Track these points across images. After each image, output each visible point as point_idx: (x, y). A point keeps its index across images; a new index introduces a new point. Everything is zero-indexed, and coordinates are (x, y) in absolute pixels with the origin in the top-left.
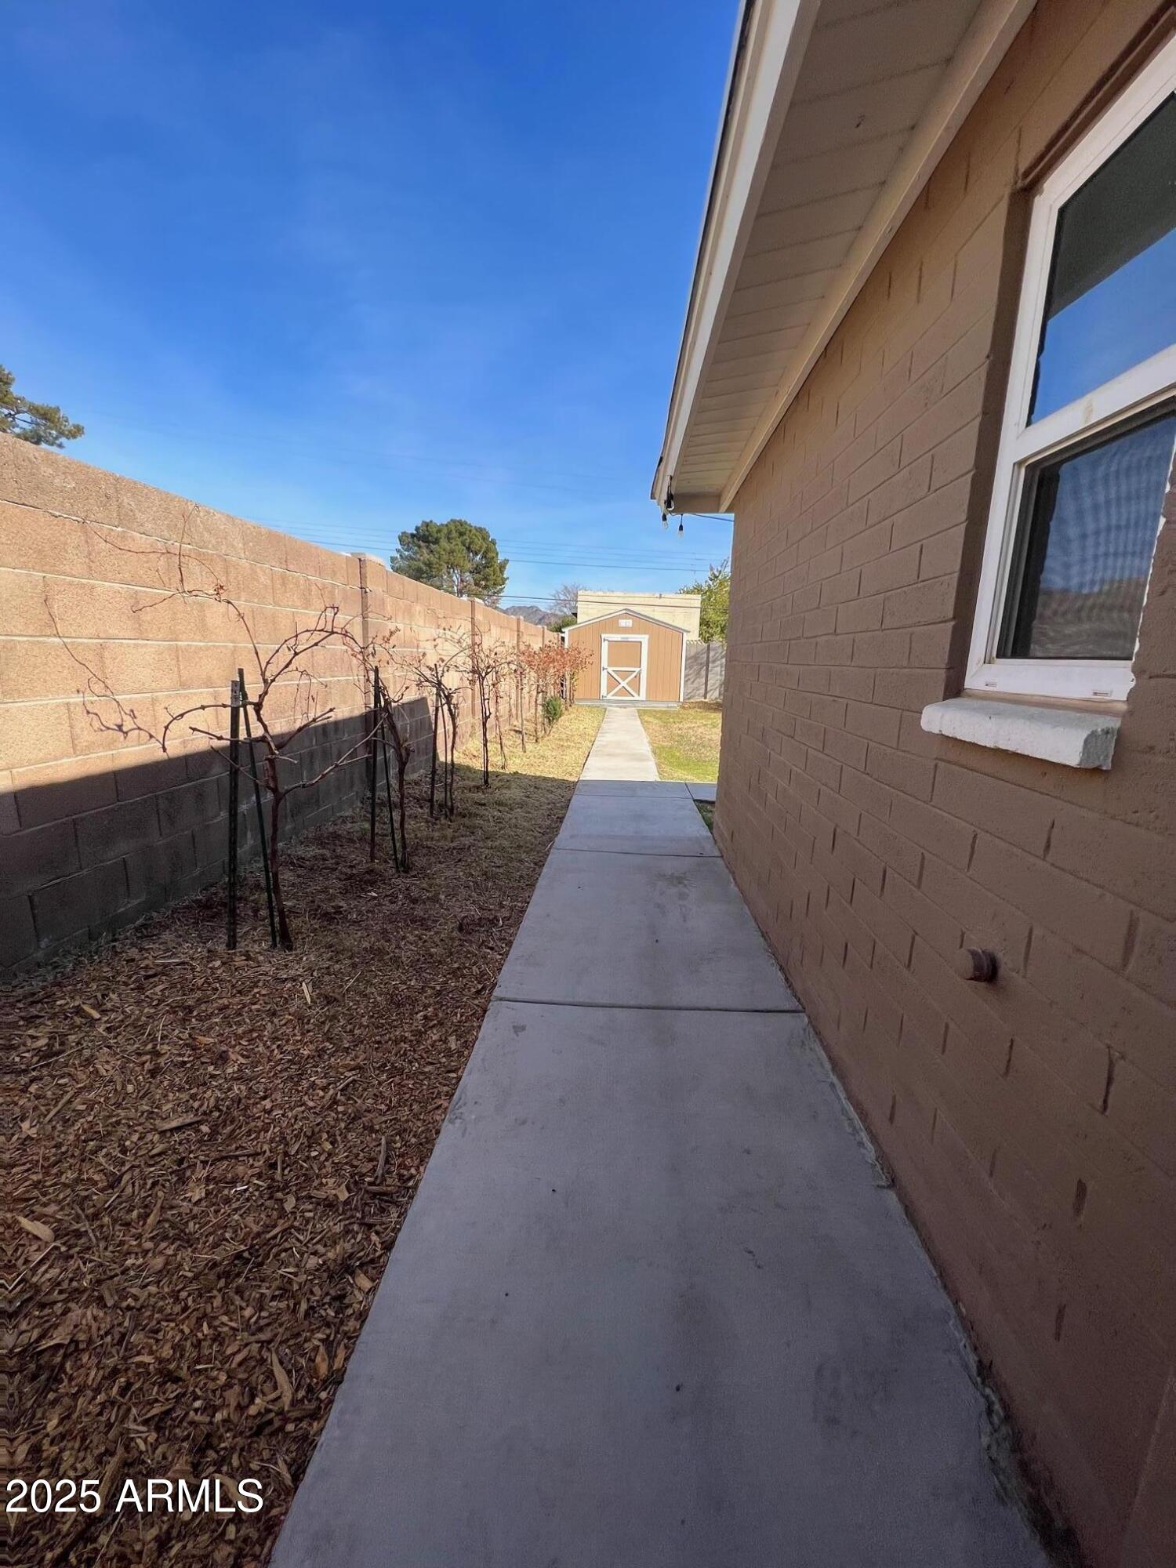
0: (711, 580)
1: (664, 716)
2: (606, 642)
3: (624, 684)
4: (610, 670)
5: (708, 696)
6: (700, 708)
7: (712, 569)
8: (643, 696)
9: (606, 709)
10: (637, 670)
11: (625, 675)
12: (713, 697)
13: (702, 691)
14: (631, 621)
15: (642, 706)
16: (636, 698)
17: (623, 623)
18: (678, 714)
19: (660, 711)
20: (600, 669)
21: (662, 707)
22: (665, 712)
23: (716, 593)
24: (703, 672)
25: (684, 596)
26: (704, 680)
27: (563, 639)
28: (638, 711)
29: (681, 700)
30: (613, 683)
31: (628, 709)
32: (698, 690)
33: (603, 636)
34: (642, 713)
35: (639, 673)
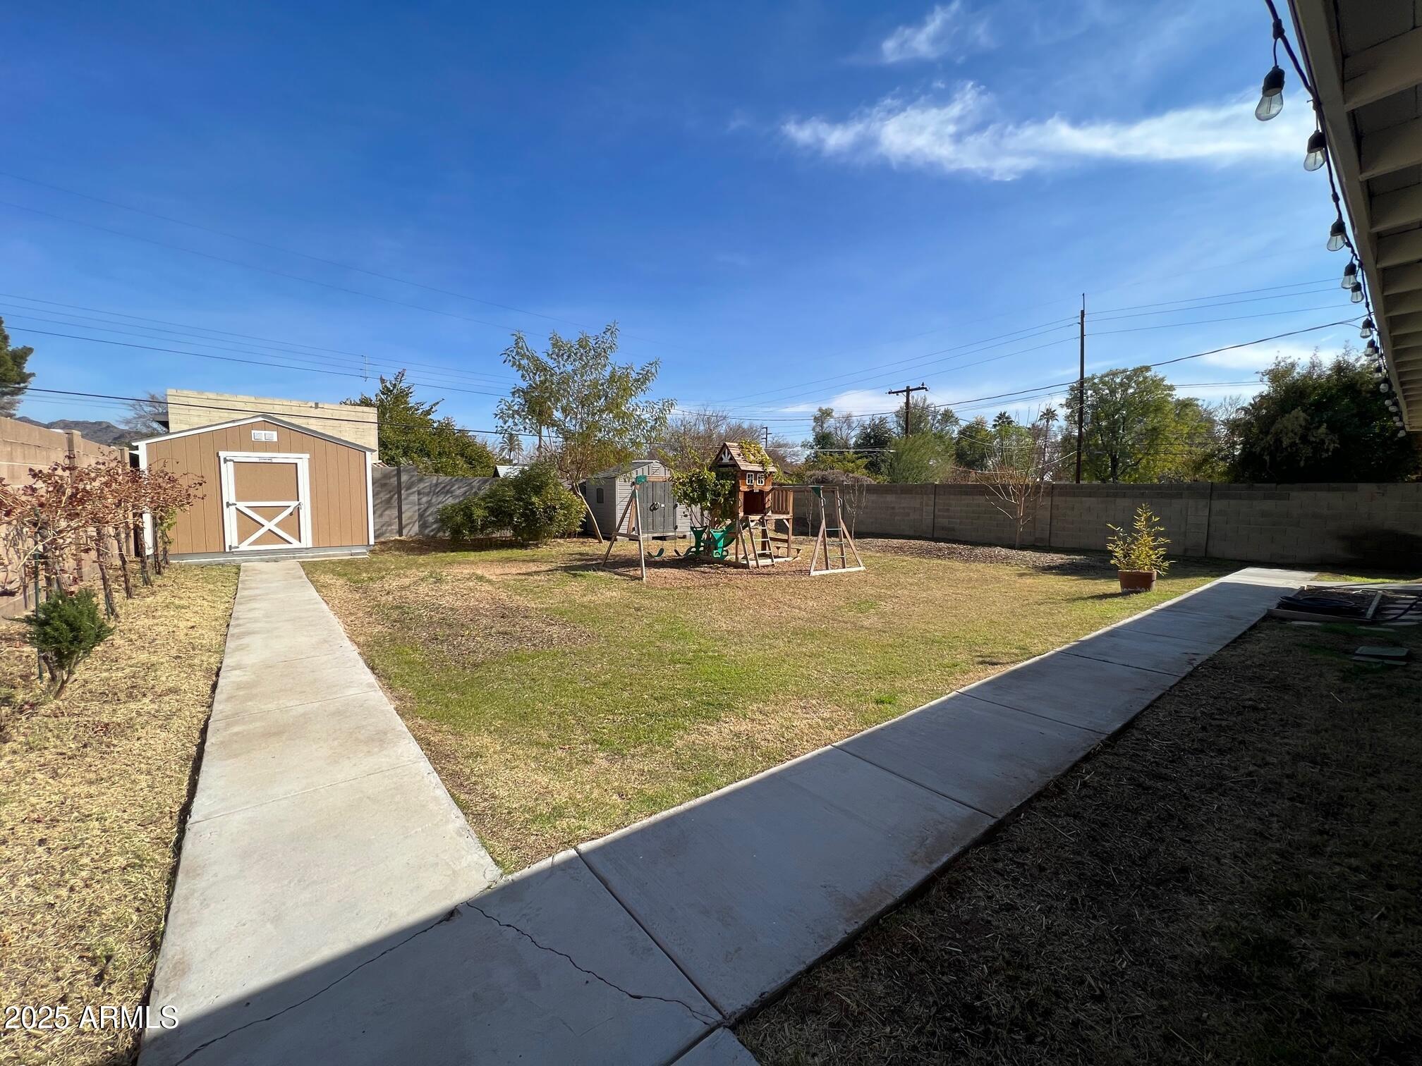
0: (383, 393)
1: (346, 569)
2: (230, 464)
3: (270, 525)
4: (242, 505)
5: (405, 532)
6: (398, 549)
7: (383, 381)
8: (307, 540)
9: (239, 568)
10: (294, 504)
11: (270, 513)
12: (412, 533)
13: (395, 527)
14: (275, 433)
15: (309, 557)
16: (296, 544)
17: (260, 435)
18: (370, 563)
19: (340, 562)
20: (221, 506)
21: (341, 554)
22: (348, 563)
23: (391, 410)
24: (395, 502)
25: (350, 408)
26: (395, 513)
27: (135, 460)
28: (303, 565)
29: (372, 541)
30: (247, 525)
31: (281, 564)
32: (390, 525)
33: (222, 454)
34: (311, 569)
35: (298, 509)
